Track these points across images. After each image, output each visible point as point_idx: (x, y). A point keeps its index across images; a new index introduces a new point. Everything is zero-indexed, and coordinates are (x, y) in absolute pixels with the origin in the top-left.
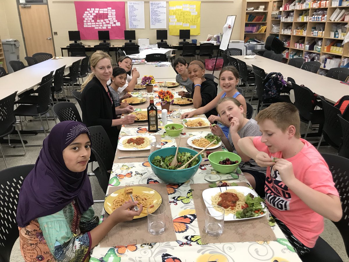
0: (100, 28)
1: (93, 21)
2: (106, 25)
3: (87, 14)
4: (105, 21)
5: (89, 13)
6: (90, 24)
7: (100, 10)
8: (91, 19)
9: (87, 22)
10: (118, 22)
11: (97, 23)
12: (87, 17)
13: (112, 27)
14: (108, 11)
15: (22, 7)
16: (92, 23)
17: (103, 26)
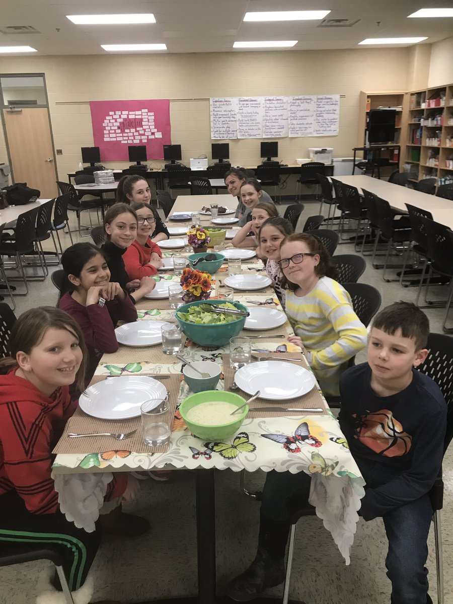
0: (129, 142)
1: (119, 131)
2: (139, 137)
3: (109, 120)
4: (138, 131)
5: (113, 119)
6: (114, 135)
7: (130, 113)
8: (116, 128)
9: (109, 134)
10: (158, 131)
11: (125, 135)
12: (109, 125)
13: (148, 139)
14: (142, 115)
15: (8, 112)
16: (118, 135)
17: (134, 139)
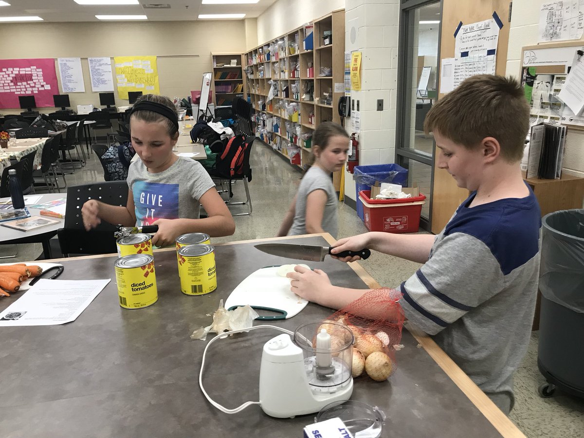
0: (22, 93)
1: (12, 84)
2: (31, 89)
3: (3, 75)
4: (29, 84)
5: (6, 74)
6: (8, 88)
7: (21, 69)
8: (10, 82)
9: (4, 86)
10: (47, 84)
11: (17, 87)
12: (3, 79)
13: (38, 91)
14: (31, 71)
16: (11, 87)
17: (26, 90)
